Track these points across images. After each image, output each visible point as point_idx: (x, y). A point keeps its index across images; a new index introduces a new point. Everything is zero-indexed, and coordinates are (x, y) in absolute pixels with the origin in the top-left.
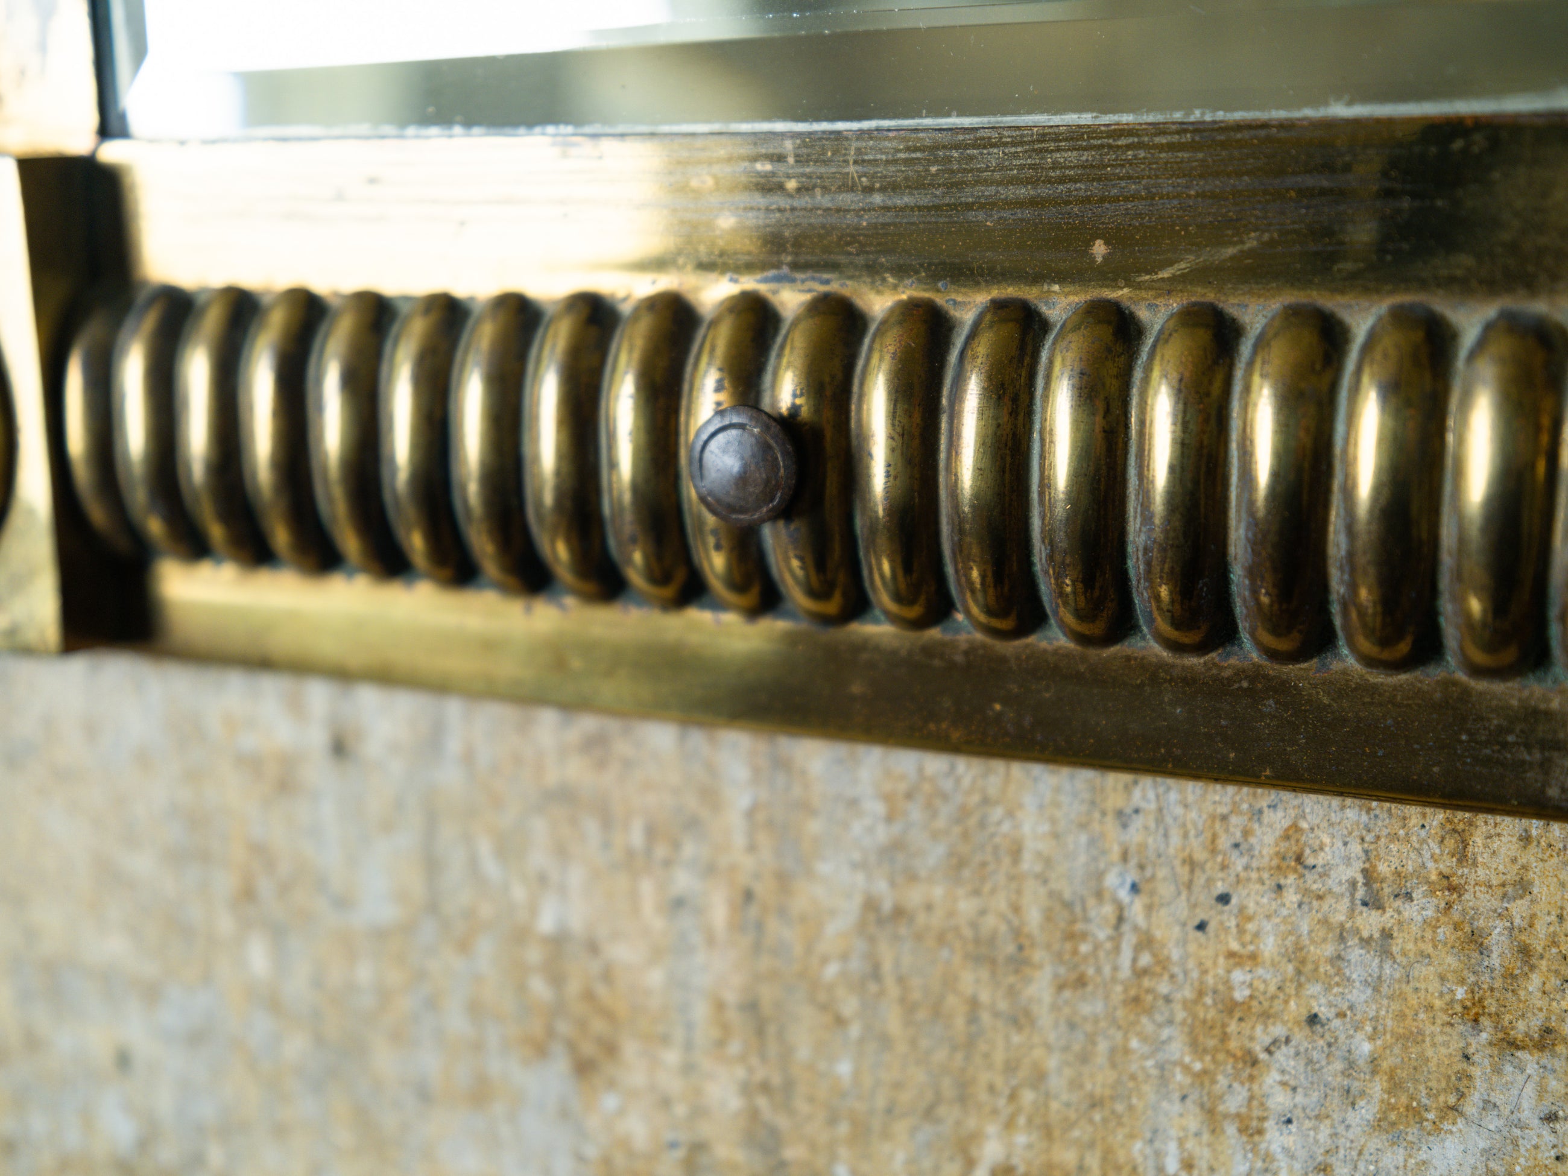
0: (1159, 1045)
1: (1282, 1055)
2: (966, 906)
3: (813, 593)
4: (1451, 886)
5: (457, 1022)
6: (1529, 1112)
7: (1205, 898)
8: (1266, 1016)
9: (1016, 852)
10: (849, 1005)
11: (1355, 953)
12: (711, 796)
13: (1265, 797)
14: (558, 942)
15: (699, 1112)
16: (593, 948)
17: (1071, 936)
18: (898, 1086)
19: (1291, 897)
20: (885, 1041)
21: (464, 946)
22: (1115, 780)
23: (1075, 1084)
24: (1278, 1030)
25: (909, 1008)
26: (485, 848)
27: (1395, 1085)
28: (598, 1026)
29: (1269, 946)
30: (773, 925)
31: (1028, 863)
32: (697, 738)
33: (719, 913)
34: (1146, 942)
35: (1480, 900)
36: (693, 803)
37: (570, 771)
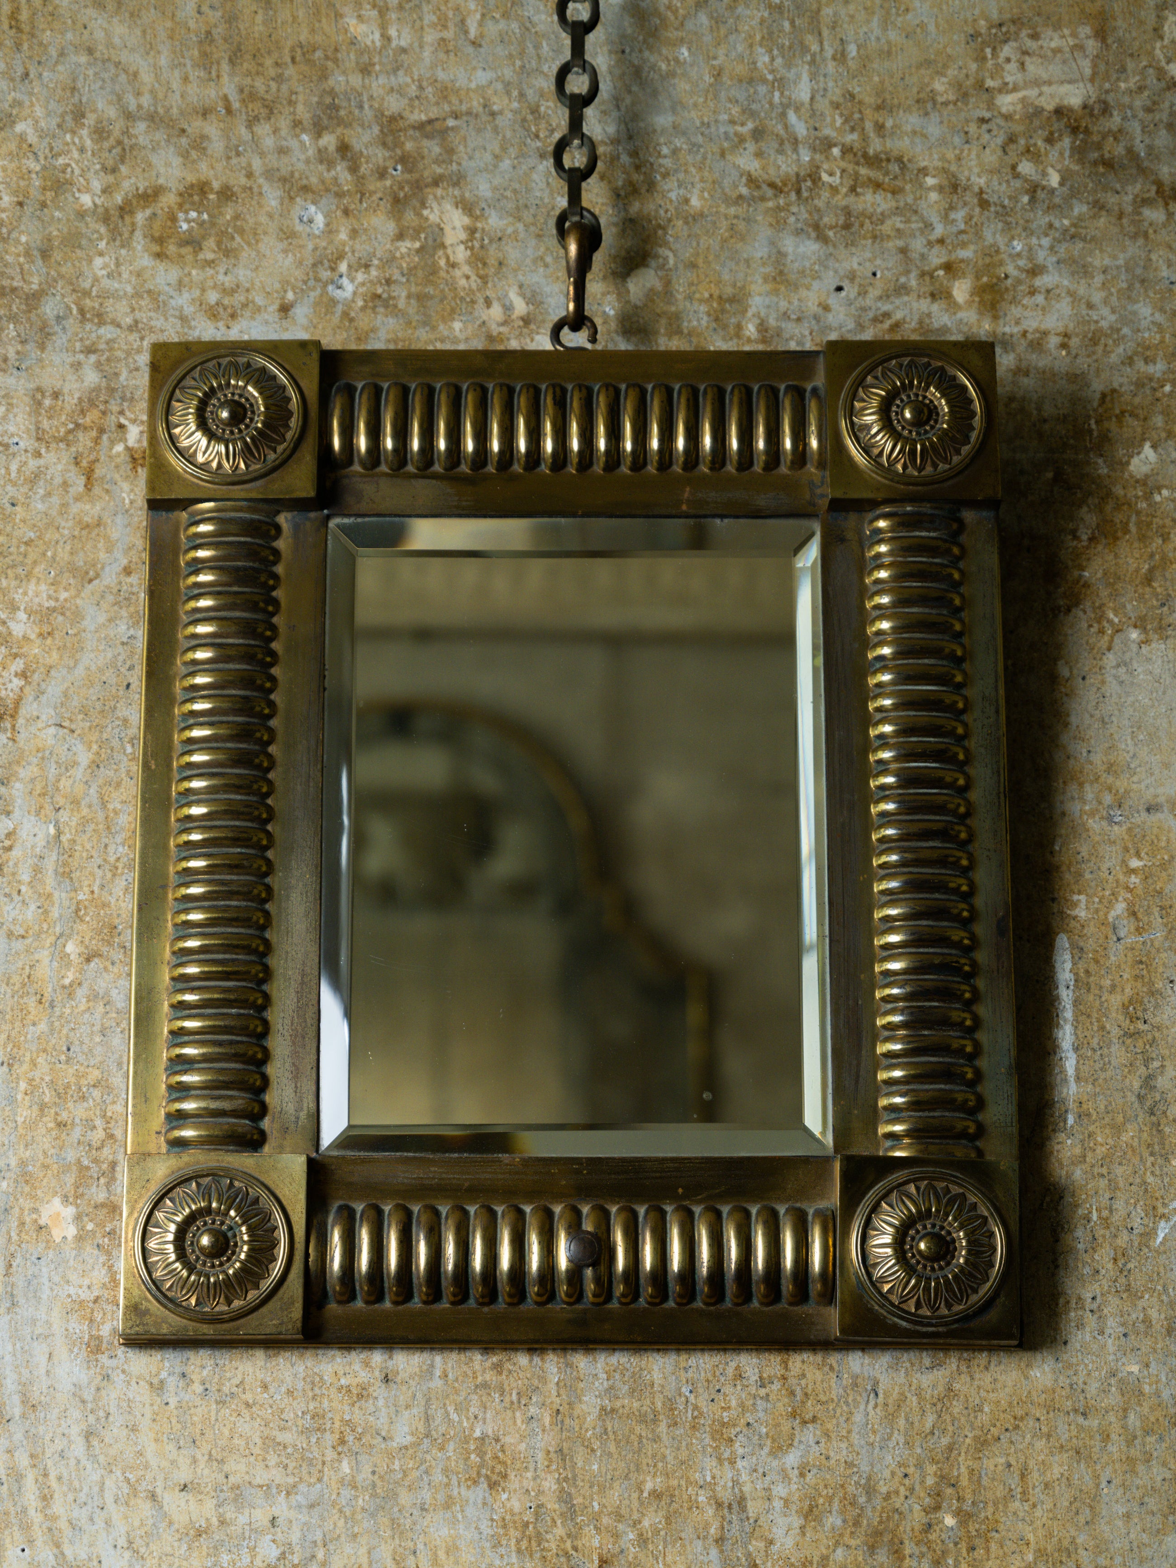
0: (702, 1440)
1: (740, 1437)
2: (636, 1405)
3: (594, 1296)
5: (438, 1477)
6: (812, 1442)
7: (713, 1391)
8: (734, 1425)
9: (652, 1385)
10: (596, 1445)
11: (759, 1402)
12: (543, 1379)
13: (728, 1357)
14: (482, 1439)
15: (540, 1492)
16: (497, 1440)
17: (671, 1409)
18: (615, 1469)
19: (739, 1388)
20: (610, 1455)
21: (442, 1448)
22: (684, 1356)
23: (676, 1458)
24: (738, 1429)
25: (617, 1442)
26: (451, 1409)
27: (774, 1441)
28: (499, 1468)
29: (734, 1403)
30: (567, 1421)
31: (657, 1388)
32: (537, 1360)
33: (547, 1420)
34: (696, 1407)
35: (793, 1381)
36: (536, 1382)
37: (488, 1377)
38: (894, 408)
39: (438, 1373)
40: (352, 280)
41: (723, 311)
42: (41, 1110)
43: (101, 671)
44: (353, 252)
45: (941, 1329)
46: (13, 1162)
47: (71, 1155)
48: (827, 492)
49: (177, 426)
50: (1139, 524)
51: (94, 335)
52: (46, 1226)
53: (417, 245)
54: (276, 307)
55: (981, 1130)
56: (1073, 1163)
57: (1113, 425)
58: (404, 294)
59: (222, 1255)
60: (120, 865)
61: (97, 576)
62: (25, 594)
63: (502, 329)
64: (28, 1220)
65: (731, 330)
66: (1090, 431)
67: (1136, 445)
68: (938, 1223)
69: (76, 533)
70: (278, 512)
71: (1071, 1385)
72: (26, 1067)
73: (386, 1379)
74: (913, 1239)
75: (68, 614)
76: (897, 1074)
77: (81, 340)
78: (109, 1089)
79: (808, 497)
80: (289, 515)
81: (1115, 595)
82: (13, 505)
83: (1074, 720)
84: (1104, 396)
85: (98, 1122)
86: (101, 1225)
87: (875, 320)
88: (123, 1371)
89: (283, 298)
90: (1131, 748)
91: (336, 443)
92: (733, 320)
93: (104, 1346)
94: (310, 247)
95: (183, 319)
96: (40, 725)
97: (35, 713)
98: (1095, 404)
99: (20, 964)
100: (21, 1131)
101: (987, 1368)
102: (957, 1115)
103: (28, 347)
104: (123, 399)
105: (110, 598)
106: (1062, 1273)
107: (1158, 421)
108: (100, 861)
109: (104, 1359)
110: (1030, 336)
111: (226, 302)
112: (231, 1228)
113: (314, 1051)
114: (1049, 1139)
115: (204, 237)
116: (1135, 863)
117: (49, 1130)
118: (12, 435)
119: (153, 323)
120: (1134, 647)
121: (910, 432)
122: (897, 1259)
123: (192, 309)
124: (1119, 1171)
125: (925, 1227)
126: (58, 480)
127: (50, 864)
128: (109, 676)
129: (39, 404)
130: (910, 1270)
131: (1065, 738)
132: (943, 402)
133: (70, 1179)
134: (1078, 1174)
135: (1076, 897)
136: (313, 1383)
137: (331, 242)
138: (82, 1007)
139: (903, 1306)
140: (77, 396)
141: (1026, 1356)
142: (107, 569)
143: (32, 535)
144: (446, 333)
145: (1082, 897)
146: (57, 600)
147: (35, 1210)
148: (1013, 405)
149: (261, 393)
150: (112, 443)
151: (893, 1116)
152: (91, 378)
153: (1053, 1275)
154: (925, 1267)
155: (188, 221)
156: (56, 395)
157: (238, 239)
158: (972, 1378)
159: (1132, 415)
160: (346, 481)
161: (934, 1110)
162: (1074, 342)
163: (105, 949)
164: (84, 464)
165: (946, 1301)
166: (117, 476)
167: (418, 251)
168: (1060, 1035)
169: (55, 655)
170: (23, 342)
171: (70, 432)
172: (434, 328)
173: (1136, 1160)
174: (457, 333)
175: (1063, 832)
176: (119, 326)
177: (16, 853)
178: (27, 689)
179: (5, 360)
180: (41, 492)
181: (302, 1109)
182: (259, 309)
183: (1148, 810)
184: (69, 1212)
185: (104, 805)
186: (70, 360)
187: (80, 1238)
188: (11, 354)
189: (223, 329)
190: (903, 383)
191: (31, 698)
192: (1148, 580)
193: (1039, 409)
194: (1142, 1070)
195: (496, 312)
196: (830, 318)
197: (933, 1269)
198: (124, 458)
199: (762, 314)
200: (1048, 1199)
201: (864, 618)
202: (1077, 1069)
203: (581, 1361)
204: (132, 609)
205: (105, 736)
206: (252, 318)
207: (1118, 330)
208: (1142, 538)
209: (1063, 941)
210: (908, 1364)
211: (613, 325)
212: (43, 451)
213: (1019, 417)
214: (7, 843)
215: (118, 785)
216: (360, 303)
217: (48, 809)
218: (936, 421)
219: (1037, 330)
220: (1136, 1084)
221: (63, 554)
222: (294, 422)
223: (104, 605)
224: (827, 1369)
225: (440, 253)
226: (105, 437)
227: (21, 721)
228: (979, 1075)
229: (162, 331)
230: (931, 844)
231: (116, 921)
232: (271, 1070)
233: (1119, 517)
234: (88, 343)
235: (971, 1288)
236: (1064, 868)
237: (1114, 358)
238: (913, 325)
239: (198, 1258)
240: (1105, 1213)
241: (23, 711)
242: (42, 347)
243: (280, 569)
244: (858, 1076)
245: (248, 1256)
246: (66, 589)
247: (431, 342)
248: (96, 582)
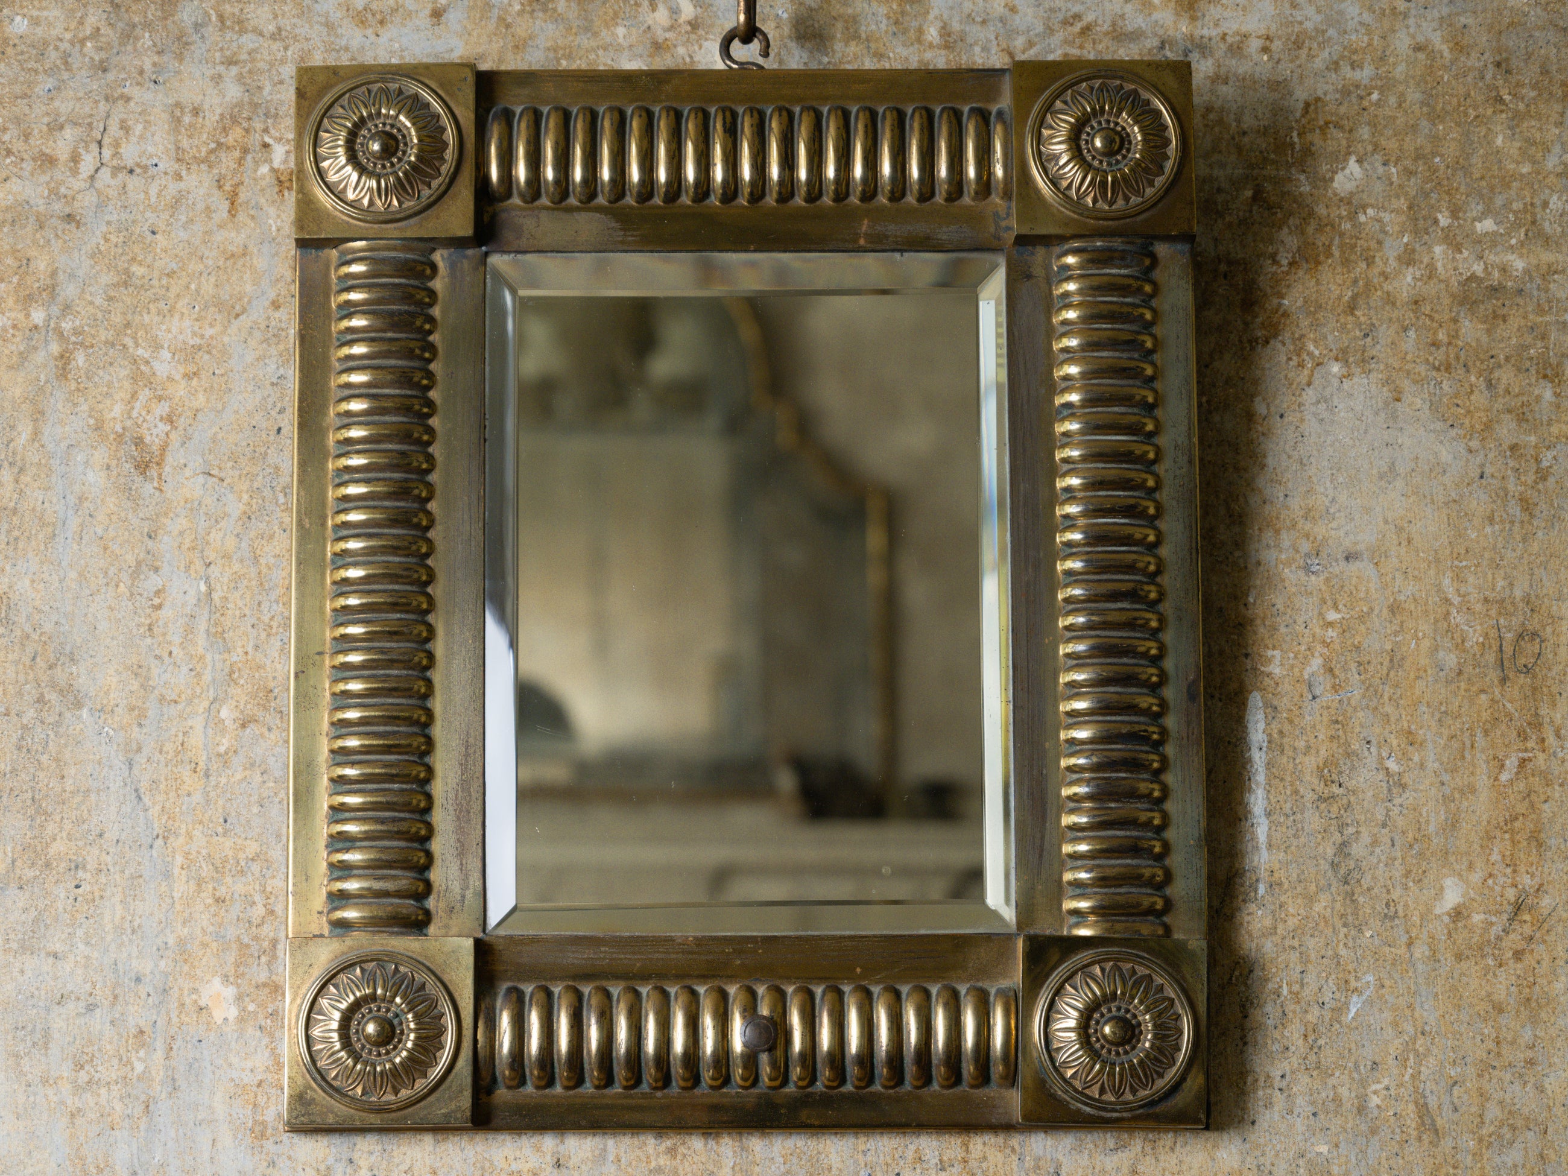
3: (771, 1080)
4: (965, 1161)
9: (830, 1169)
12: (718, 1164)
13: (907, 1140)
19: (918, 1171)
22: (862, 1139)
31: (835, 1171)
32: (712, 1143)
35: (973, 1164)
36: (711, 1167)
37: (661, 1162)
38: (1084, 136)
39: (611, 1157)
41: (903, 13)
42: (199, 885)
43: (250, 414)
45: (1125, 1115)
46: (171, 940)
47: (231, 933)
48: (1014, 226)
49: (325, 159)
50: (1341, 246)
51: (234, 44)
52: (207, 1007)
54: (428, 12)
55: (1169, 905)
56: (1263, 935)
57: (1316, 138)
59: (388, 1043)
60: (274, 624)
61: (244, 311)
62: (169, 331)
63: (667, 35)
64: (188, 1001)
65: (912, 34)
66: (1292, 145)
67: (1339, 160)
68: (1124, 1006)
69: (221, 263)
70: (434, 250)
71: (1259, 1166)
72: (181, 840)
73: (558, 1165)
74: (1098, 1022)
75: (214, 352)
76: (1083, 847)
77: (222, 49)
78: (268, 863)
79: (992, 230)
80: (445, 252)
81: (1316, 325)
82: (154, 233)
83: (1270, 461)
84: (1307, 105)
85: (257, 898)
86: (262, 1005)
87: (1066, 23)
88: (289, 1158)
90: (1330, 492)
91: (494, 174)
92: (914, 24)
93: (269, 1131)
95: (329, 26)
96: (188, 472)
97: (182, 461)
98: (1298, 114)
99: (173, 731)
100: (178, 907)
101: (1172, 1149)
102: (1144, 890)
103: (165, 58)
104: (267, 115)
105: (258, 335)
106: (1250, 1050)
107: (1365, 132)
108: (254, 621)
109: (269, 1145)
110: (1229, 40)
112: (397, 1015)
113: (479, 827)
114: (1239, 909)
116: (1332, 616)
117: (207, 907)
118: (151, 156)
119: (297, 31)
120: (1335, 382)
121: (1101, 162)
122: (1081, 1043)
123: (339, 15)
124: (1311, 943)
125: (1110, 1010)
126: (200, 206)
127: (202, 625)
128: (258, 419)
129: (179, 120)
130: (1094, 1054)
131: (1260, 482)
132: (1136, 129)
133: (231, 958)
134: (1268, 947)
135: (1270, 653)
136: (483, 1168)
138: (238, 776)
139: (1087, 1091)
140: (219, 111)
141: (1212, 1136)
142: (255, 303)
143: (174, 266)
144: (608, 40)
145: (1277, 653)
146: (202, 337)
147: (195, 990)
148: (1212, 116)
149: (414, 124)
150: (257, 163)
151: (1078, 891)
152: (233, 92)
153: (1242, 1052)
154: (1109, 1051)
156: (196, 112)
158: (1157, 1160)
159: (1337, 126)
160: (504, 215)
161: (1120, 886)
162: (1276, 46)
163: (260, 714)
164: (227, 188)
165: (1131, 1086)
166: (262, 201)
168: (1252, 800)
169: (201, 398)
170: (160, 53)
171: (212, 151)
172: (596, 34)
173: (1329, 932)
174: (621, 40)
175: (1258, 582)
176: (261, 34)
177: (166, 613)
178: (173, 436)
179: (141, 72)
180: (183, 218)
181: (468, 888)
182: (410, 14)
183: (1347, 559)
184: (230, 992)
185: (256, 560)
186: (209, 73)
187: (241, 1020)
188: (148, 66)
189: (373, 37)
190: (1093, 109)
191: (178, 444)
192: (1352, 308)
193: (1238, 121)
194: (1337, 837)
195: (661, 16)
196: (1017, 21)
197: (1118, 1054)
198: (270, 180)
199: (945, 17)
200: (1237, 973)
201: (1050, 361)
202: (1269, 836)
203: (756, 1144)
204: (281, 347)
205: (256, 485)
206: (403, 24)
207: (1324, 32)
208: (1346, 262)
209: (1256, 700)
210: (1092, 1146)
211: (786, 30)
212: (184, 173)
213: (1217, 129)
214: (157, 601)
215: (272, 537)
217: (198, 565)
218: (1128, 150)
219: (1237, 33)
220: (1330, 852)
221: (208, 287)
222: (450, 154)
223: (252, 343)
224: (1008, 1151)
226: (249, 157)
227: (167, 469)
228: (1166, 847)
229: (307, 39)
230: (1119, 605)
231: (271, 685)
232: (436, 846)
233: (1321, 240)
234: (228, 53)
235: (1157, 1073)
236: (1258, 622)
237: (1319, 63)
238: (1106, 27)
239: (363, 1047)
240: (1296, 988)
241: (169, 459)
242: (180, 57)
243: (436, 312)
244: (1042, 851)
245: (415, 1044)
246: (211, 325)
247: (593, 50)
248: (243, 317)
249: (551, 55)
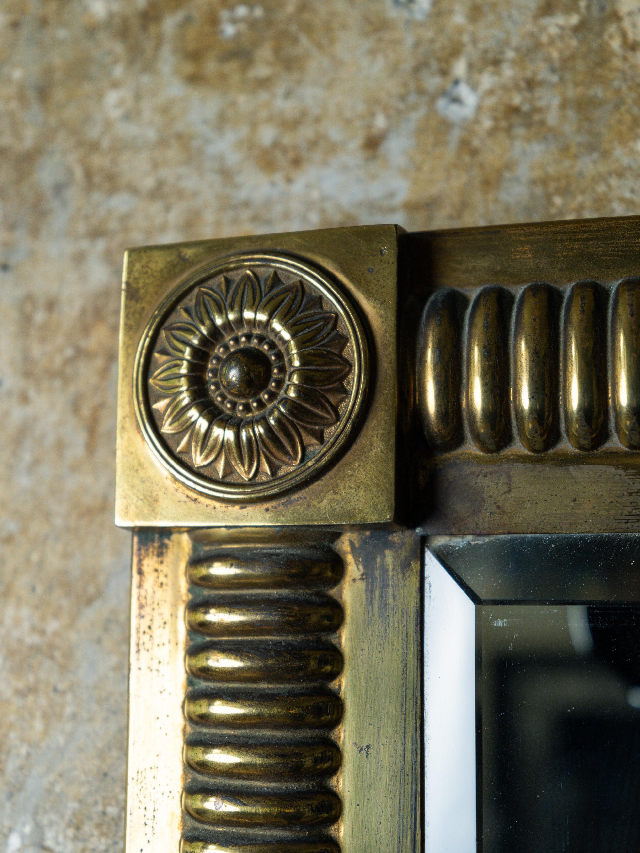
40: (474, 86)
44: (475, 41)
49: (160, 398)
51: (103, 209)
53: (574, 19)
54: (359, 142)
58: (556, 102)
61: (99, 594)
75: (57, 654)
77: (86, 217)
80: (356, 538)
89: (369, 126)
91: (432, 403)
94: (409, 40)
95: (225, 173)
103: (17, 234)
111: (287, 140)
115: (256, 44)
119: (183, 184)
123: (237, 157)
126: (50, 440)
129: (29, 319)
137: (441, 30)
144: (625, 161)
146: (42, 633)
149: (294, 335)
155: (234, 21)
156: (51, 305)
157: (304, 41)
160: (452, 474)
164: (86, 411)
167: (576, 29)
170: (12, 227)
171: (68, 361)
172: (605, 154)
176: (136, 192)
180: (27, 457)
182: (334, 148)
186: (70, 250)
189: (283, 186)
206: (325, 163)
212: (32, 393)
216: (487, 123)
221: (53, 558)
222: (353, 382)
225: (612, 28)
229: (195, 194)
234: (94, 221)
242: (35, 233)
243: (343, 640)
246: (56, 615)
247: (602, 178)
248: (97, 604)
249: (539, 191)
